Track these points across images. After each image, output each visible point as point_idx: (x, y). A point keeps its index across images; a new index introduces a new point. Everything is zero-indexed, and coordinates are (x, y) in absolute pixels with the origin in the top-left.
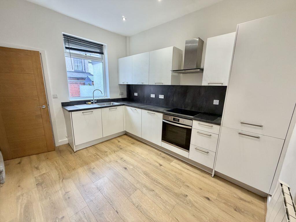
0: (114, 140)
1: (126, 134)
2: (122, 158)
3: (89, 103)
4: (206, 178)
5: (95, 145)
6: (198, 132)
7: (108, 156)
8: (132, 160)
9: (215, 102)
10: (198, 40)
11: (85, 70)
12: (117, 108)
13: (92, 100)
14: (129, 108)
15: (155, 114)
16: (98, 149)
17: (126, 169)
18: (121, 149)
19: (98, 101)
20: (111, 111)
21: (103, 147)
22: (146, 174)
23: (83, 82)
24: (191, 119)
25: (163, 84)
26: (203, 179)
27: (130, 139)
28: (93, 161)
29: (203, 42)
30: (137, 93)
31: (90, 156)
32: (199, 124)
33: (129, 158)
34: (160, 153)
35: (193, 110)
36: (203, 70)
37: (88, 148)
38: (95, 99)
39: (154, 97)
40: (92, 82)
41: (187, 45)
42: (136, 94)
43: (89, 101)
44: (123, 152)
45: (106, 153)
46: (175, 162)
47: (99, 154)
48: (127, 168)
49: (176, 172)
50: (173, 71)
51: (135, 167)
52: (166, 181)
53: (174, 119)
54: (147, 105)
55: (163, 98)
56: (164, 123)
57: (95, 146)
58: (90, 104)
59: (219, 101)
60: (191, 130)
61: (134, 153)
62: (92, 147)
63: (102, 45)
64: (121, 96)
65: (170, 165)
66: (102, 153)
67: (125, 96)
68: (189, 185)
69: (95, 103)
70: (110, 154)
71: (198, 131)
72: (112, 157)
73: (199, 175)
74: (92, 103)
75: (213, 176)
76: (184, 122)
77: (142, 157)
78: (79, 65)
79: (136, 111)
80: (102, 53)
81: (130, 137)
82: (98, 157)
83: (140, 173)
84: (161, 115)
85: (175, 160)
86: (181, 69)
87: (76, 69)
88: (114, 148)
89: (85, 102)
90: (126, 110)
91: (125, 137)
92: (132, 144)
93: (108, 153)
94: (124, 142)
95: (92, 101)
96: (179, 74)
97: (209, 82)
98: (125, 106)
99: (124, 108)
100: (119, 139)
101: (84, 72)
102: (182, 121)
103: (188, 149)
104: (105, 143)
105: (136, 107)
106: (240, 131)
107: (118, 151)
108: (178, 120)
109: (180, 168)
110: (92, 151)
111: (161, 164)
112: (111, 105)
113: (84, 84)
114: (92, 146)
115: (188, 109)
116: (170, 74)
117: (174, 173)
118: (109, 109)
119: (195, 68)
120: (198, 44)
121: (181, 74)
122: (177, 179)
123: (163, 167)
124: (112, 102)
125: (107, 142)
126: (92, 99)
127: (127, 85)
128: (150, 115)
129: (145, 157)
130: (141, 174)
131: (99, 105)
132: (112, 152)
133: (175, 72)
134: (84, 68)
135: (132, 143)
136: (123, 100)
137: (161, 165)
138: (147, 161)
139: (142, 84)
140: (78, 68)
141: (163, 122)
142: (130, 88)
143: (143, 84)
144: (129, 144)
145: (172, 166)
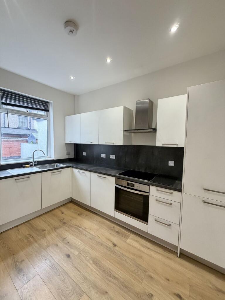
0: (57, 210)
1: (72, 201)
2: (65, 238)
3: (26, 166)
4: (170, 259)
5: (30, 220)
6: (157, 200)
7: (45, 237)
8: (78, 240)
9: (170, 163)
10: (148, 101)
11: (30, 126)
12: (61, 171)
13: (31, 162)
14: (76, 171)
15: (106, 177)
16: (33, 227)
17: (68, 256)
18: (64, 223)
19: (39, 163)
20: (54, 175)
21: (41, 224)
22: (96, 262)
23: (25, 139)
24: (148, 185)
25: (115, 144)
26: (167, 261)
27: (77, 207)
28: (23, 248)
29: (153, 103)
30: (86, 153)
31: (20, 239)
32: (157, 190)
33: (74, 237)
34: (114, 225)
35: (148, 171)
36: (156, 130)
37: (19, 227)
38: (35, 160)
39: (105, 157)
40: (35, 140)
41: (137, 105)
42: (84, 154)
43: (28, 163)
44: (67, 228)
45: (43, 233)
46: (132, 239)
47: (33, 234)
48: (71, 256)
49: (134, 255)
50: (125, 130)
51: (81, 252)
52: (123, 272)
53: (128, 184)
54: (97, 166)
55: (115, 158)
56: (117, 189)
57: (30, 222)
58: (28, 167)
59: (174, 161)
60: (148, 197)
61: (81, 229)
62: (26, 224)
63: (48, 102)
64: (67, 156)
65: (126, 243)
66: (38, 233)
67: (72, 156)
68: (152, 275)
69: (35, 165)
70: (49, 233)
71: (157, 198)
72: (52, 237)
73: (162, 255)
74: (31, 166)
75: (179, 256)
76: (140, 187)
77: (91, 234)
78: (23, 121)
79: (84, 174)
80: (47, 110)
81: (77, 205)
82: (31, 239)
83: (88, 261)
84: (113, 179)
85: (132, 235)
86: (133, 129)
87: (20, 125)
88: (55, 222)
89: (21, 165)
90: (73, 173)
91: (71, 205)
92: (79, 215)
93: (46, 232)
94: (68, 213)
95: (31, 164)
96: (131, 134)
97: (163, 143)
98: (72, 168)
99: (70, 171)
100: (63, 209)
101: (29, 129)
102: (137, 186)
103: (147, 222)
104: (44, 216)
105: (84, 170)
106: (204, 199)
107: (60, 227)
108: (133, 185)
109: (139, 248)
110: (24, 230)
111: (115, 243)
112: (55, 167)
113: (27, 142)
114: (26, 222)
115: (142, 170)
116: (121, 133)
117: (131, 256)
118: (52, 173)
119: (147, 128)
120: (148, 105)
121: (133, 134)
122: (137, 266)
123: (118, 248)
124: (56, 164)
125: (48, 214)
126: (32, 160)
127: (75, 144)
128: (100, 179)
129: (94, 234)
130: (89, 264)
131: (39, 168)
132: (52, 229)
133: (126, 131)
134: (29, 125)
135: (79, 213)
136: (69, 160)
137: (115, 245)
138: (98, 240)
139: (91, 143)
140: (22, 124)
141: (116, 187)
142: (78, 148)
143: (93, 143)
144: (75, 216)
145: (129, 244)
